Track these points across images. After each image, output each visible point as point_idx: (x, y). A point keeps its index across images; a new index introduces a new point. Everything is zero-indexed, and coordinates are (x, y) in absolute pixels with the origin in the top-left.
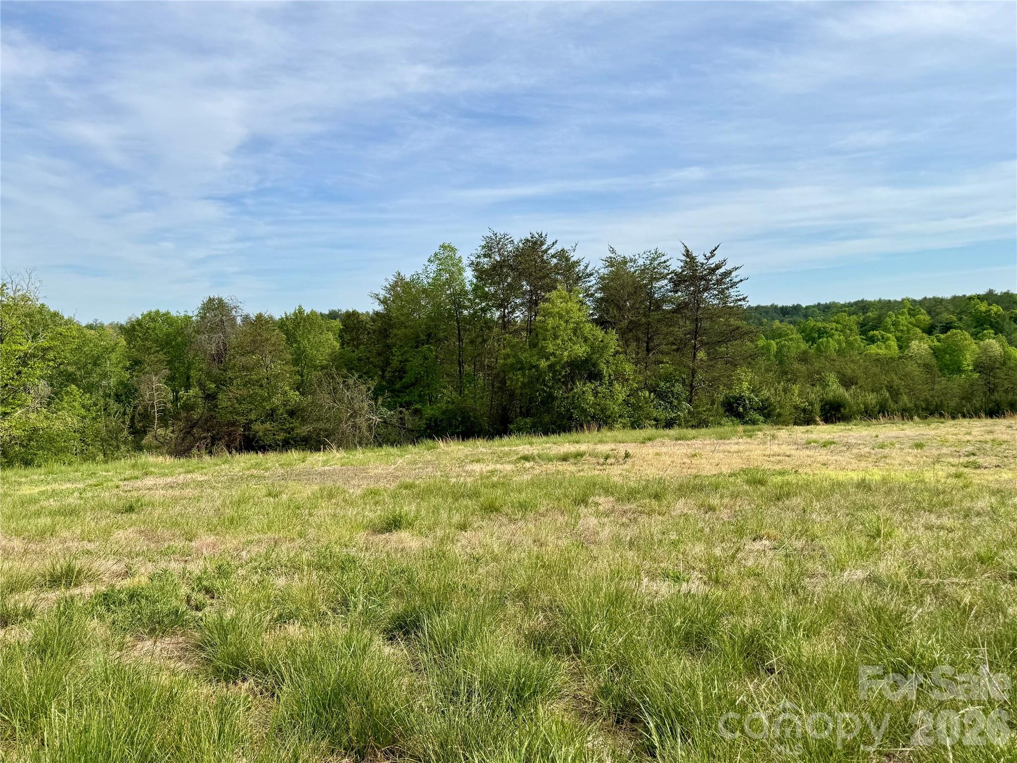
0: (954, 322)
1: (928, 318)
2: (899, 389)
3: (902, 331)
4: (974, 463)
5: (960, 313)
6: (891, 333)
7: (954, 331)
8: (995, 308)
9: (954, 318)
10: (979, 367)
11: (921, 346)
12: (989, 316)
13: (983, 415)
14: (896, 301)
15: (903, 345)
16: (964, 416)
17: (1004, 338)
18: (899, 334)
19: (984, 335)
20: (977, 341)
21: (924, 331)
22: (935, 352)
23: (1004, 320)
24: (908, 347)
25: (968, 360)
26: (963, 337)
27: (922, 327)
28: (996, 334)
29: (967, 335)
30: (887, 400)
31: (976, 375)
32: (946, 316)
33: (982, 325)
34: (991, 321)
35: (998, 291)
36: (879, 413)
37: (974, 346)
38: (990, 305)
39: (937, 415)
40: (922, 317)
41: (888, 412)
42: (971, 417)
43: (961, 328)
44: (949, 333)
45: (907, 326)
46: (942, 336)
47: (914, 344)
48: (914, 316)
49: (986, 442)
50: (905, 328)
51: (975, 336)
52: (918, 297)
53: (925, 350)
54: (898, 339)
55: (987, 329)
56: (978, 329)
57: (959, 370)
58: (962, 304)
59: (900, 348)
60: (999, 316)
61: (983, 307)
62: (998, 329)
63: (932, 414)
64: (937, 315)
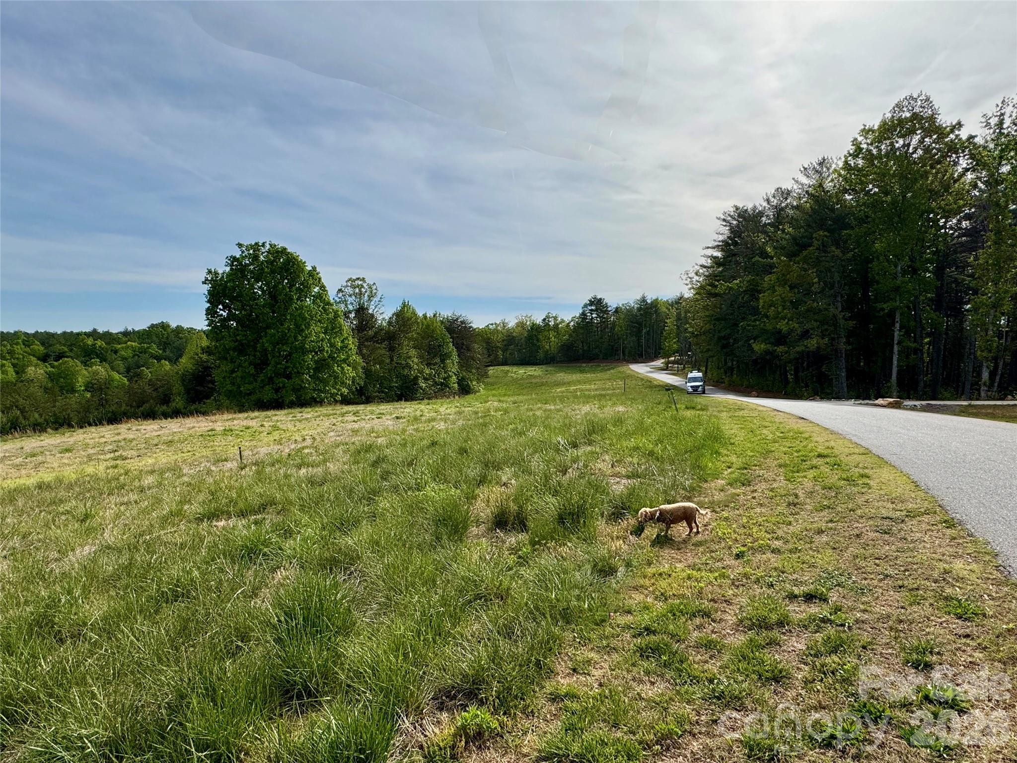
0: (66, 352)
1: (42, 348)
2: (25, 407)
3: (17, 358)
4: (121, 456)
5: (71, 345)
6: (6, 360)
7: (66, 359)
8: (99, 343)
9: (66, 349)
10: (89, 387)
11: (36, 371)
12: (95, 348)
13: (105, 423)
14: (8, 333)
15: (19, 370)
16: (90, 425)
17: (107, 365)
18: (16, 361)
19: (92, 363)
20: (87, 368)
21: (39, 359)
22: (51, 377)
23: (107, 352)
24: (23, 372)
25: (80, 383)
26: (73, 364)
27: (37, 355)
28: (101, 362)
29: (79, 363)
30: (17, 418)
31: (88, 395)
32: (58, 348)
33: (89, 355)
34: (97, 353)
35: (101, 330)
36: (10, 429)
37: (85, 372)
38: (94, 340)
39: (65, 426)
40: (36, 347)
41: (20, 427)
42: (96, 425)
43: (72, 358)
44: (61, 361)
45: (22, 355)
46: (56, 363)
47: (31, 370)
48: (29, 346)
49: (120, 441)
50: (21, 356)
51: (85, 363)
52: (31, 331)
53: (42, 374)
54: (14, 366)
55: (94, 358)
56: (87, 358)
57: (73, 390)
58: (72, 340)
59: (17, 373)
60: (103, 349)
61: (90, 342)
62: (103, 359)
63: (61, 425)
64: (51, 346)
